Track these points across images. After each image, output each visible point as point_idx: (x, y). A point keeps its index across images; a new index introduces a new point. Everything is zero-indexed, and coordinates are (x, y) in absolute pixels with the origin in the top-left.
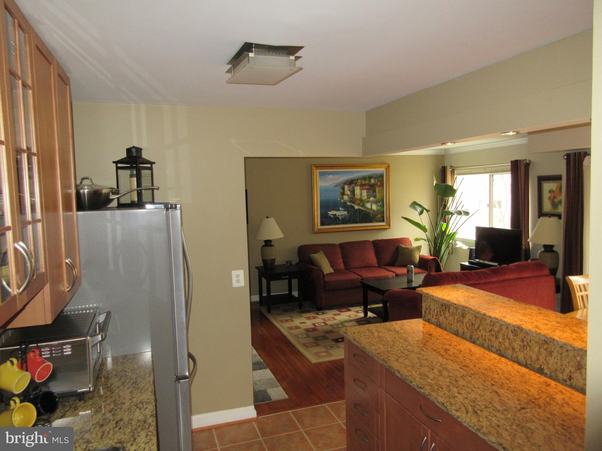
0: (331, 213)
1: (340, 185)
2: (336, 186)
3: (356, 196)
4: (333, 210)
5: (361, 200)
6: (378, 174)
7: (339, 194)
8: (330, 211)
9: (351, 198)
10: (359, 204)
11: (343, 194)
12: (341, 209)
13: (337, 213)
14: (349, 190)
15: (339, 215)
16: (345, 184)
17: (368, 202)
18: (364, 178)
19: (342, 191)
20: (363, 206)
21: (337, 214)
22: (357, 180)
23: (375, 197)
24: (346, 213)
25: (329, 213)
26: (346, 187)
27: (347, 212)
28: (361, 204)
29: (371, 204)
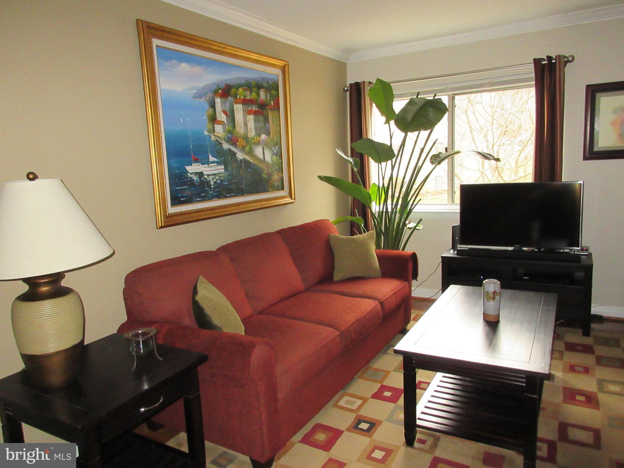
0: (193, 169)
1: (205, 94)
2: (198, 96)
3: (237, 129)
4: (196, 160)
5: (246, 138)
6: (271, 79)
7: (205, 117)
8: (191, 165)
9: (230, 132)
10: (243, 149)
11: (213, 119)
12: (211, 159)
13: (206, 170)
14: (225, 112)
15: (208, 175)
16: (215, 92)
17: (258, 143)
18: (248, 86)
19: (211, 111)
20: (251, 153)
21: (205, 173)
22: (238, 86)
23: (268, 133)
24: (221, 169)
25: (188, 168)
26: (218, 101)
27: (223, 167)
28: (247, 149)
29: (263, 149)
